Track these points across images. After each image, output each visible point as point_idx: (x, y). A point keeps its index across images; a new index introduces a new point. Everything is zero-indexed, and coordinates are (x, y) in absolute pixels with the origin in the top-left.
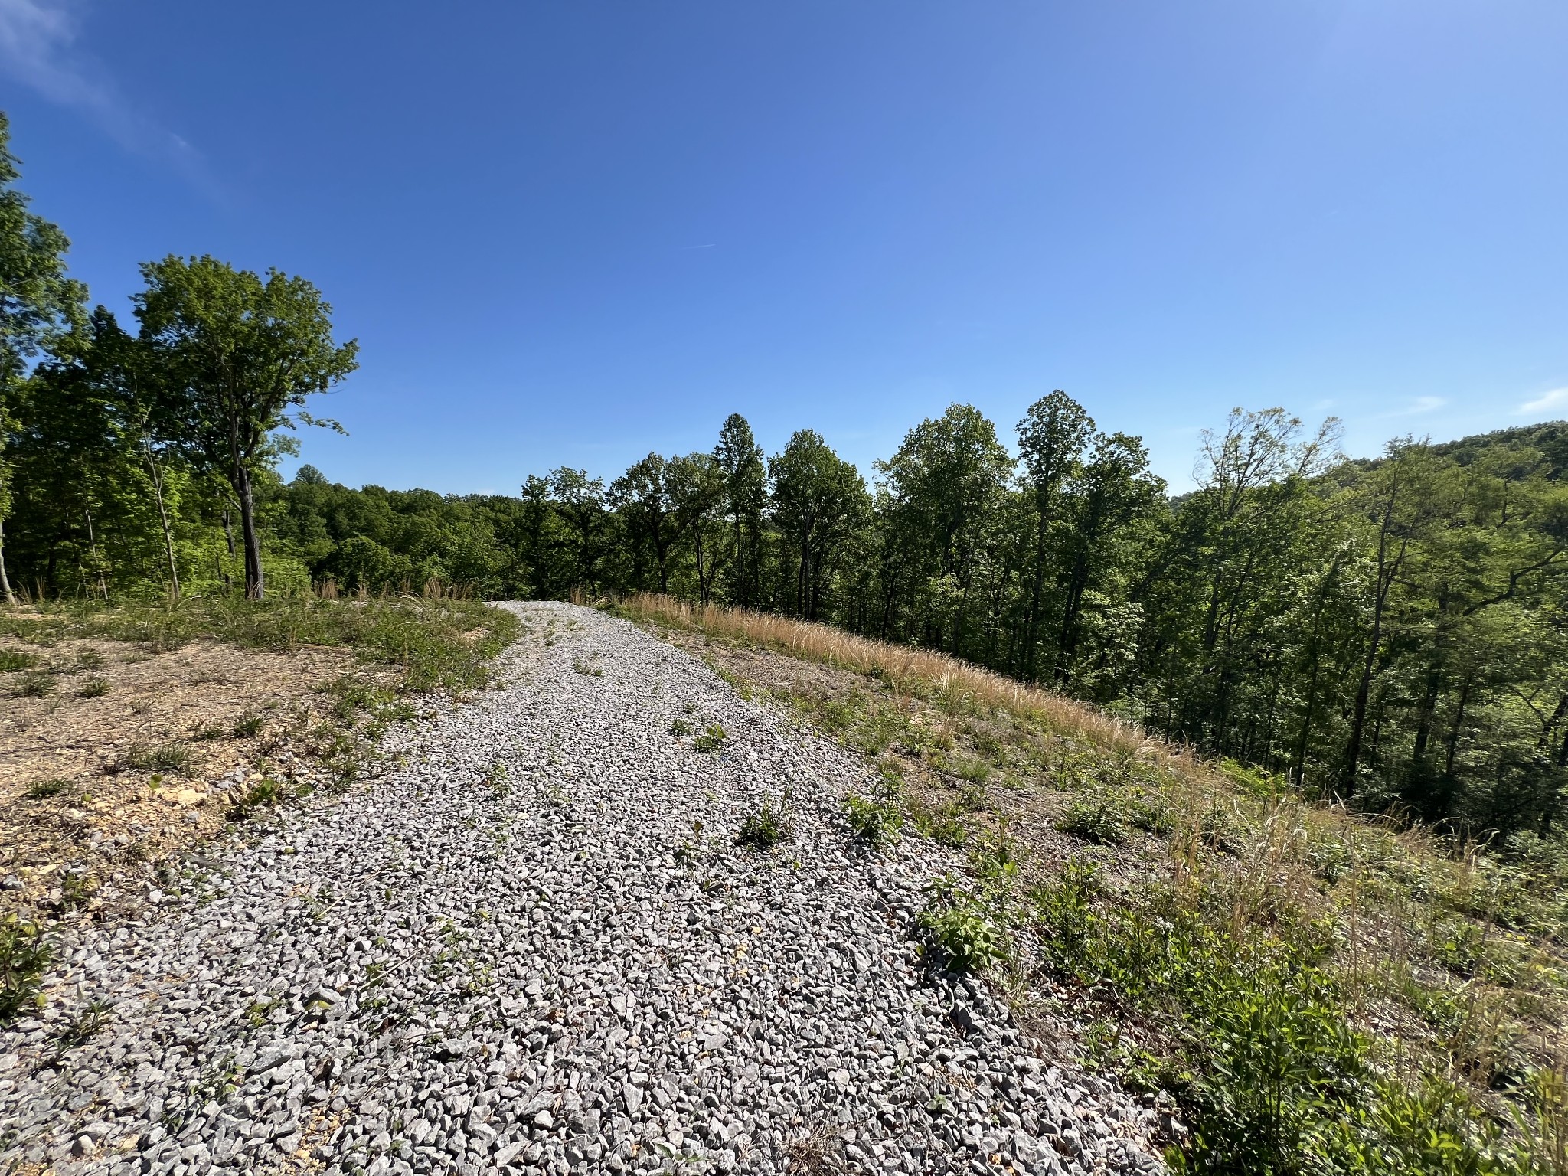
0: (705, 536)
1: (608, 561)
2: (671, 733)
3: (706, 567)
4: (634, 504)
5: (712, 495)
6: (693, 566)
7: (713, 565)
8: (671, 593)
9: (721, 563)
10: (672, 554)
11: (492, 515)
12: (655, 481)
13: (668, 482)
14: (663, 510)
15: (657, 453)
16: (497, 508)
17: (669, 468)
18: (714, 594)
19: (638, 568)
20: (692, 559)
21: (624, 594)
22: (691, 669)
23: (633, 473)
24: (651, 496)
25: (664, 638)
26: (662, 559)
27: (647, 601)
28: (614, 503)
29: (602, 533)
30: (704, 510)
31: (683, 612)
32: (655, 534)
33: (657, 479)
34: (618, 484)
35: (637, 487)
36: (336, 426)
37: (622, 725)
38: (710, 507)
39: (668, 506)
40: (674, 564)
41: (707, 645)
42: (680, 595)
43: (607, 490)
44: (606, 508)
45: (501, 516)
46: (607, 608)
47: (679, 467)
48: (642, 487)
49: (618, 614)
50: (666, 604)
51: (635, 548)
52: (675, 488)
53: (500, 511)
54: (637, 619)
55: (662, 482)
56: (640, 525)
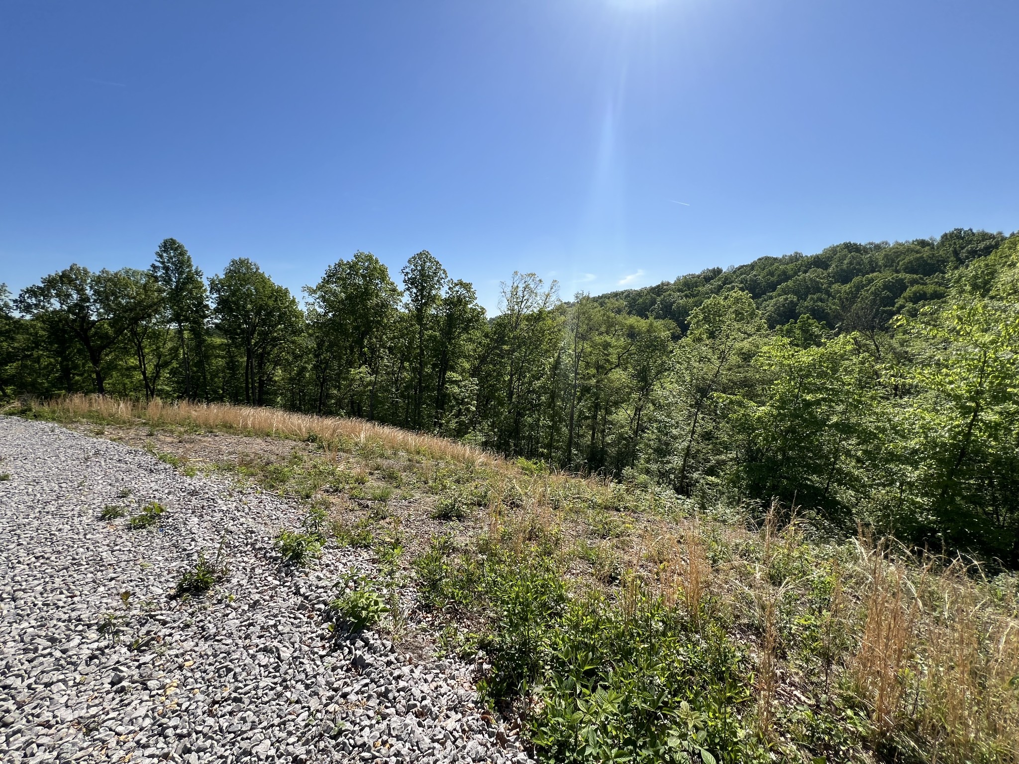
0: (145, 342)
1: (24, 366)
2: (102, 518)
3: (150, 369)
4: (55, 312)
5: (151, 306)
6: (135, 368)
7: (157, 366)
8: (111, 393)
9: (166, 364)
10: (108, 358)
12: (81, 291)
13: (97, 292)
14: (94, 318)
15: (81, 265)
17: (98, 280)
18: (162, 390)
19: (66, 372)
20: (133, 361)
21: (46, 396)
22: (129, 458)
23: (51, 283)
24: (76, 305)
25: (100, 433)
26: (96, 361)
27: (77, 401)
28: (28, 308)
29: (13, 339)
30: (143, 318)
31: (123, 409)
32: (86, 340)
33: (83, 290)
34: (32, 292)
35: (58, 295)
38: (150, 316)
39: (99, 314)
40: (112, 366)
41: (151, 435)
42: (121, 393)
43: (16, 296)
44: (16, 314)
46: (23, 413)
47: (109, 280)
48: (63, 297)
49: (36, 417)
50: (101, 403)
51: (59, 353)
52: (107, 299)
54: (67, 420)
55: (89, 292)
56: (65, 331)
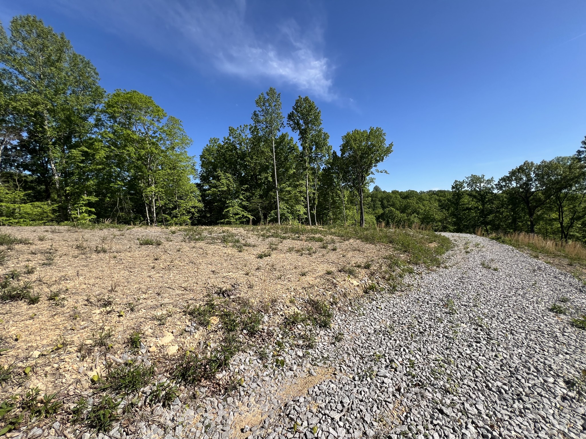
0: (565, 203)
1: (496, 216)
2: (551, 310)
3: (566, 220)
4: (513, 188)
5: (573, 179)
6: (555, 220)
7: (572, 219)
8: (538, 233)
9: (579, 218)
10: (539, 213)
11: (437, 198)
12: (528, 175)
13: (537, 175)
14: (533, 190)
15: (530, 161)
16: (440, 195)
17: (539, 167)
18: (573, 236)
19: (514, 220)
20: (554, 215)
21: (506, 233)
22: (562, 277)
23: (513, 173)
24: (524, 184)
25: (537, 257)
26: (531, 215)
27: (522, 237)
28: (501, 188)
29: (493, 203)
30: (565, 188)
31: (549, 244)
32: (527, 203)
33: (530, 174)
34: (503, 179)
35: (516, 179)
36: (386, 172)
37: (514, 298)
38: (571, 186)
39: (537, 187)
40: (540, 218)
41: (571, 265)
42: (545, 235)
43: (496, 183)
44: (495, 191)
45: (441, 198)
46: (497, 239)
47: (546, 166)
48: (518, 180)
49: (503, 242)
50: (536, 239)
51: (513, 210)
52: (543, 178)
53: (441, 196)
54: (517, 245)
55: (533, 175)
56: (517, 198)
